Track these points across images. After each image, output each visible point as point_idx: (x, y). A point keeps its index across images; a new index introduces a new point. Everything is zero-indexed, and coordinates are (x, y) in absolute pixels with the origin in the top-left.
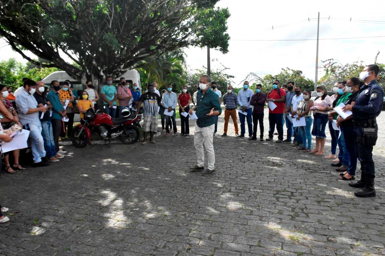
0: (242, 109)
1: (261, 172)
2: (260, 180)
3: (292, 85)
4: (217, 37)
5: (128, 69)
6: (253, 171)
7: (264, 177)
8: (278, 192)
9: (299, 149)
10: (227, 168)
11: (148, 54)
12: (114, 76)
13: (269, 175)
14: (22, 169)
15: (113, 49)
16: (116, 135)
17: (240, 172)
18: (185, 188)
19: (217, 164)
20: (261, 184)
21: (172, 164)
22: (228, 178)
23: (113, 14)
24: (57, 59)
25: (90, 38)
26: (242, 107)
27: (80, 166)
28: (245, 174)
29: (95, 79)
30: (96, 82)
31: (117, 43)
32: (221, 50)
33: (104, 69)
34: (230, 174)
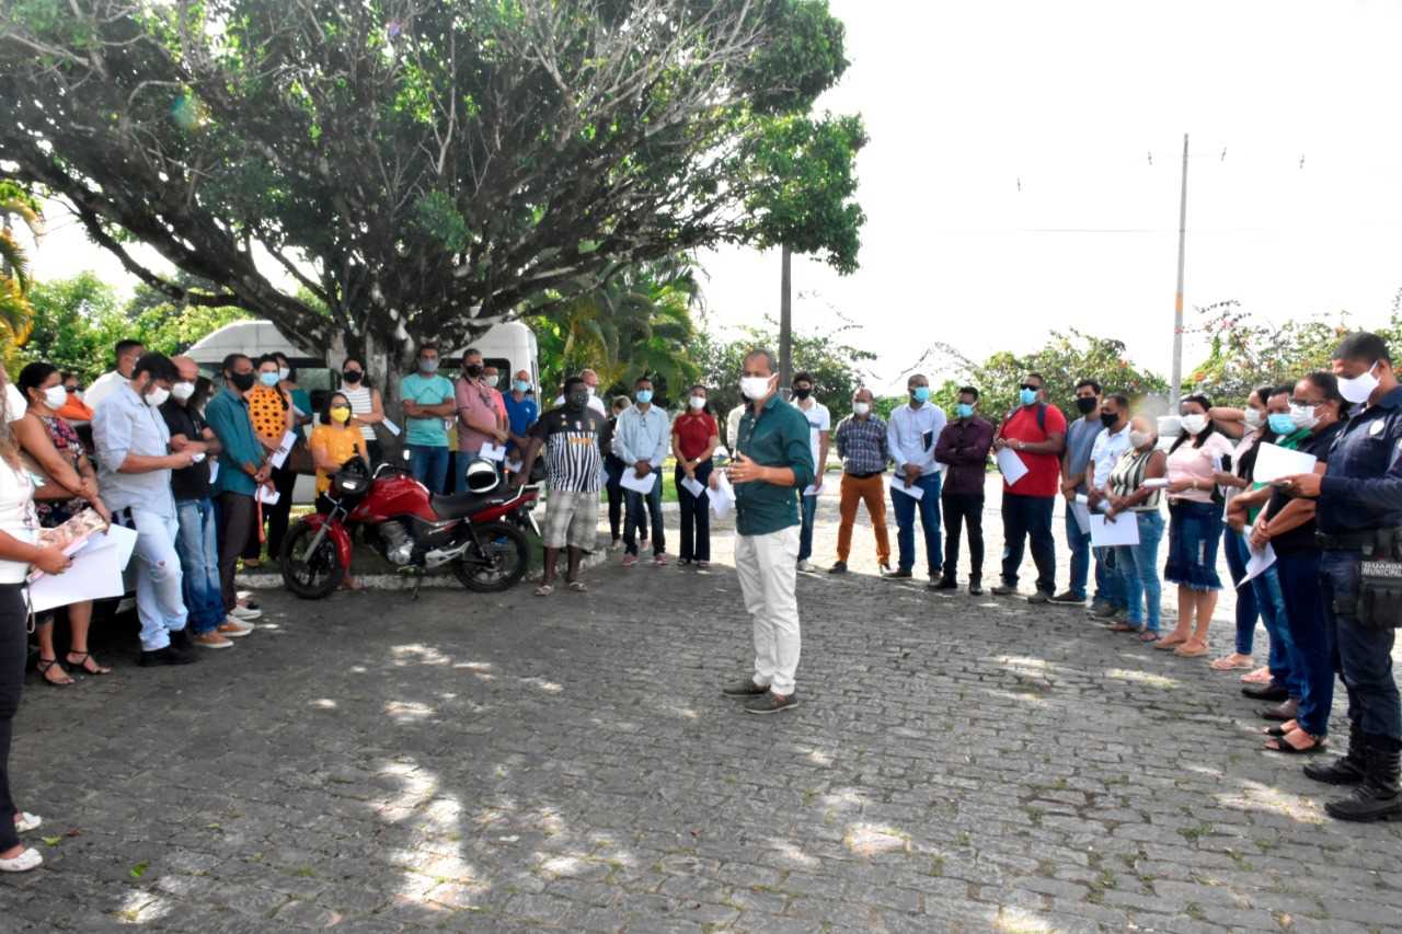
0: (903, 474)
1: (974, 712)
2: (970, 744)
3: (1093, 394)
4: (820, 215)
5: (495, 320)
6: (945, 709)
7: (986, 732)
8: (1036, 791)
9: (1115, 631)
10: (846, 692)
11: (570, 269)
12: (445, 344)
13: (1003, 725)
14: (99, 673)
15: (448, 248)
16: (441, 559)
17: (895, 712)
18: (691, 763)
19: (811, 676)
20: (973, 760)
21: (646, 672)
22: (848, 731)
23: (451, 124)
24: (246, 278)
25: (365, 209)
26: (905, 467)
27: (309, 669)
28: (913, 716)
29: (375, 352)
30: (379, 363)
31: (462, 228)
32: (833, 261)
33: (412, 317)
34: (858, 716)
